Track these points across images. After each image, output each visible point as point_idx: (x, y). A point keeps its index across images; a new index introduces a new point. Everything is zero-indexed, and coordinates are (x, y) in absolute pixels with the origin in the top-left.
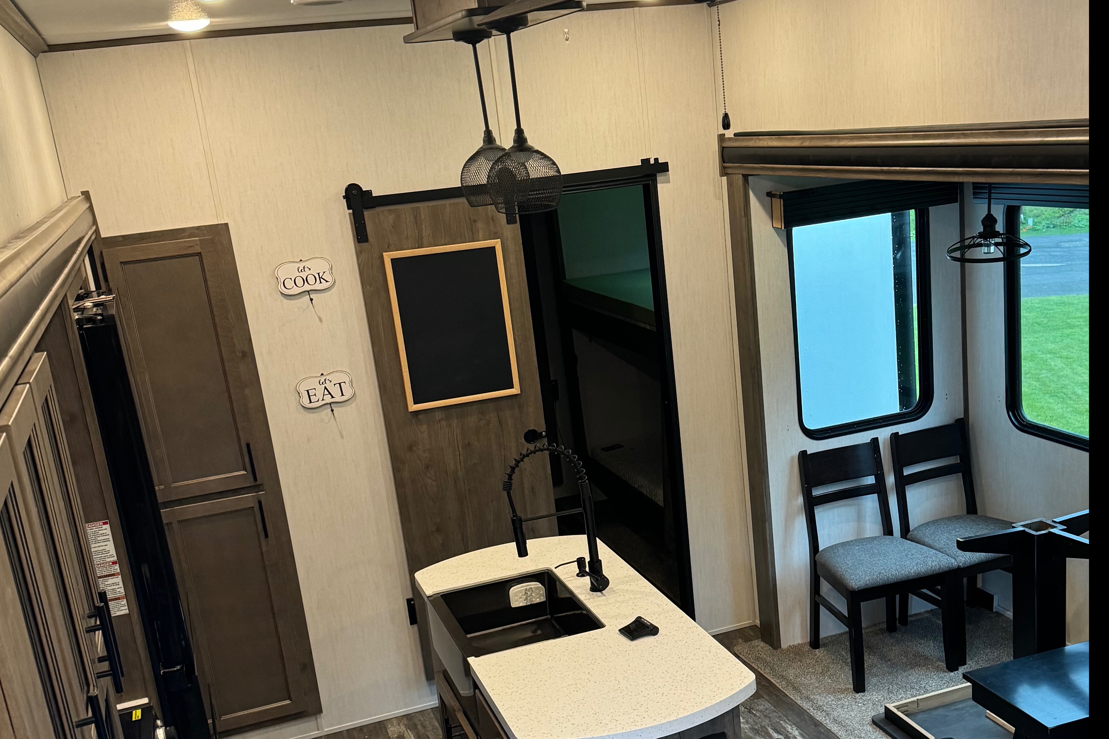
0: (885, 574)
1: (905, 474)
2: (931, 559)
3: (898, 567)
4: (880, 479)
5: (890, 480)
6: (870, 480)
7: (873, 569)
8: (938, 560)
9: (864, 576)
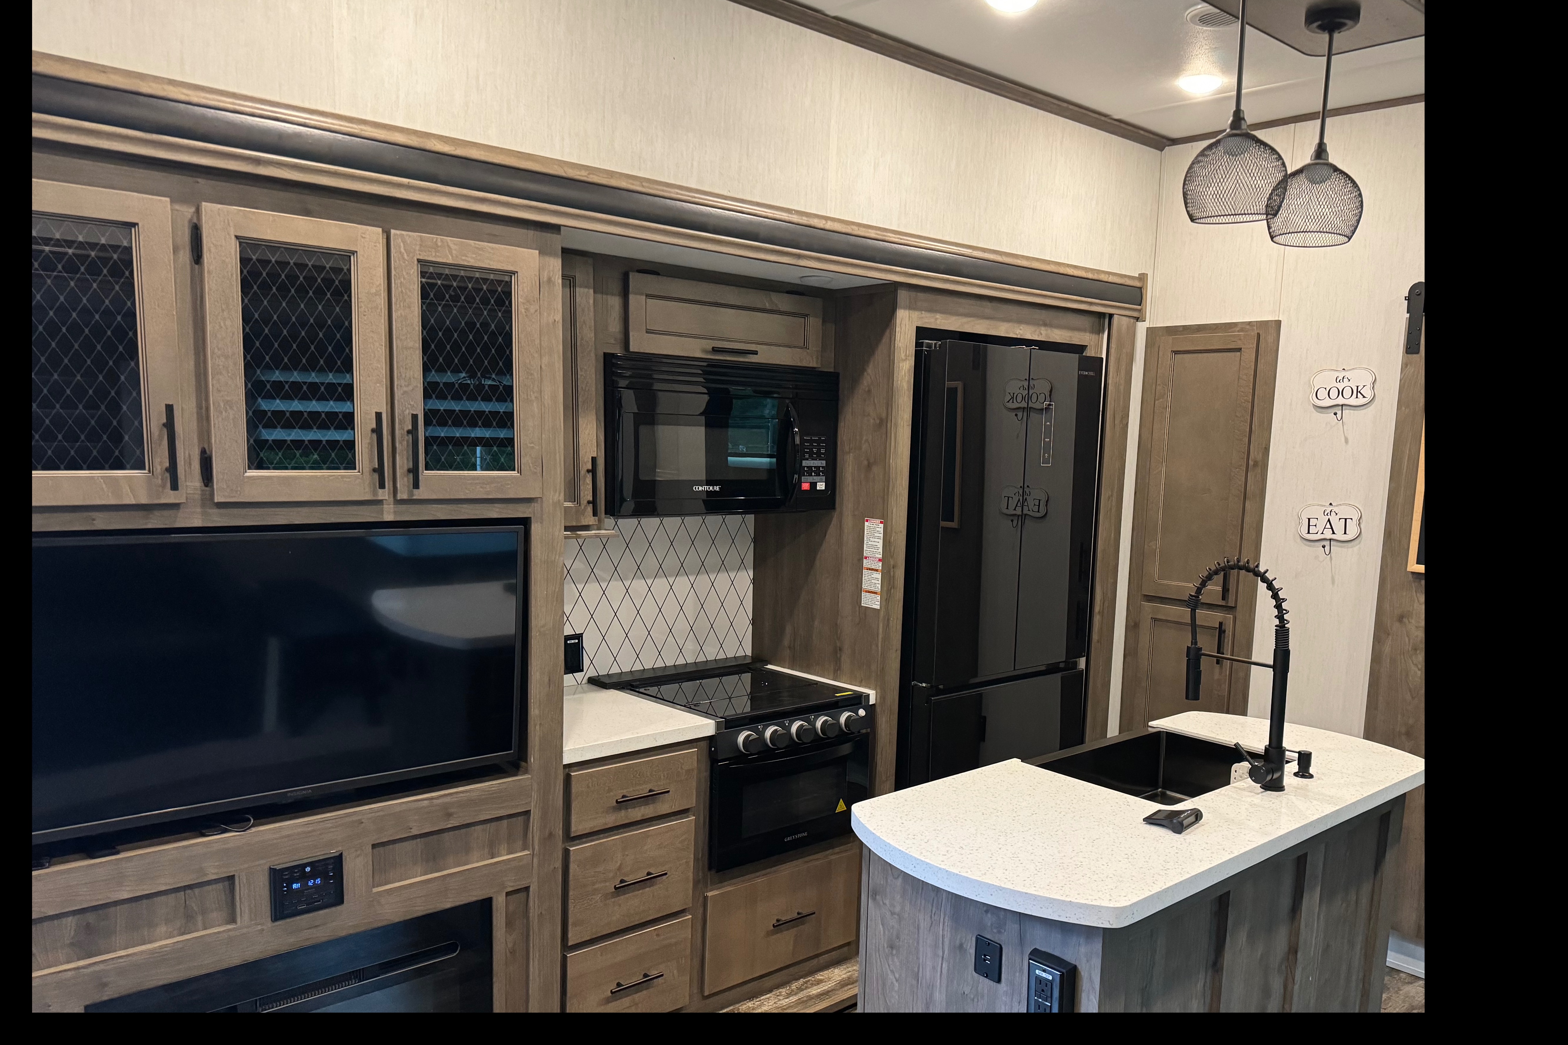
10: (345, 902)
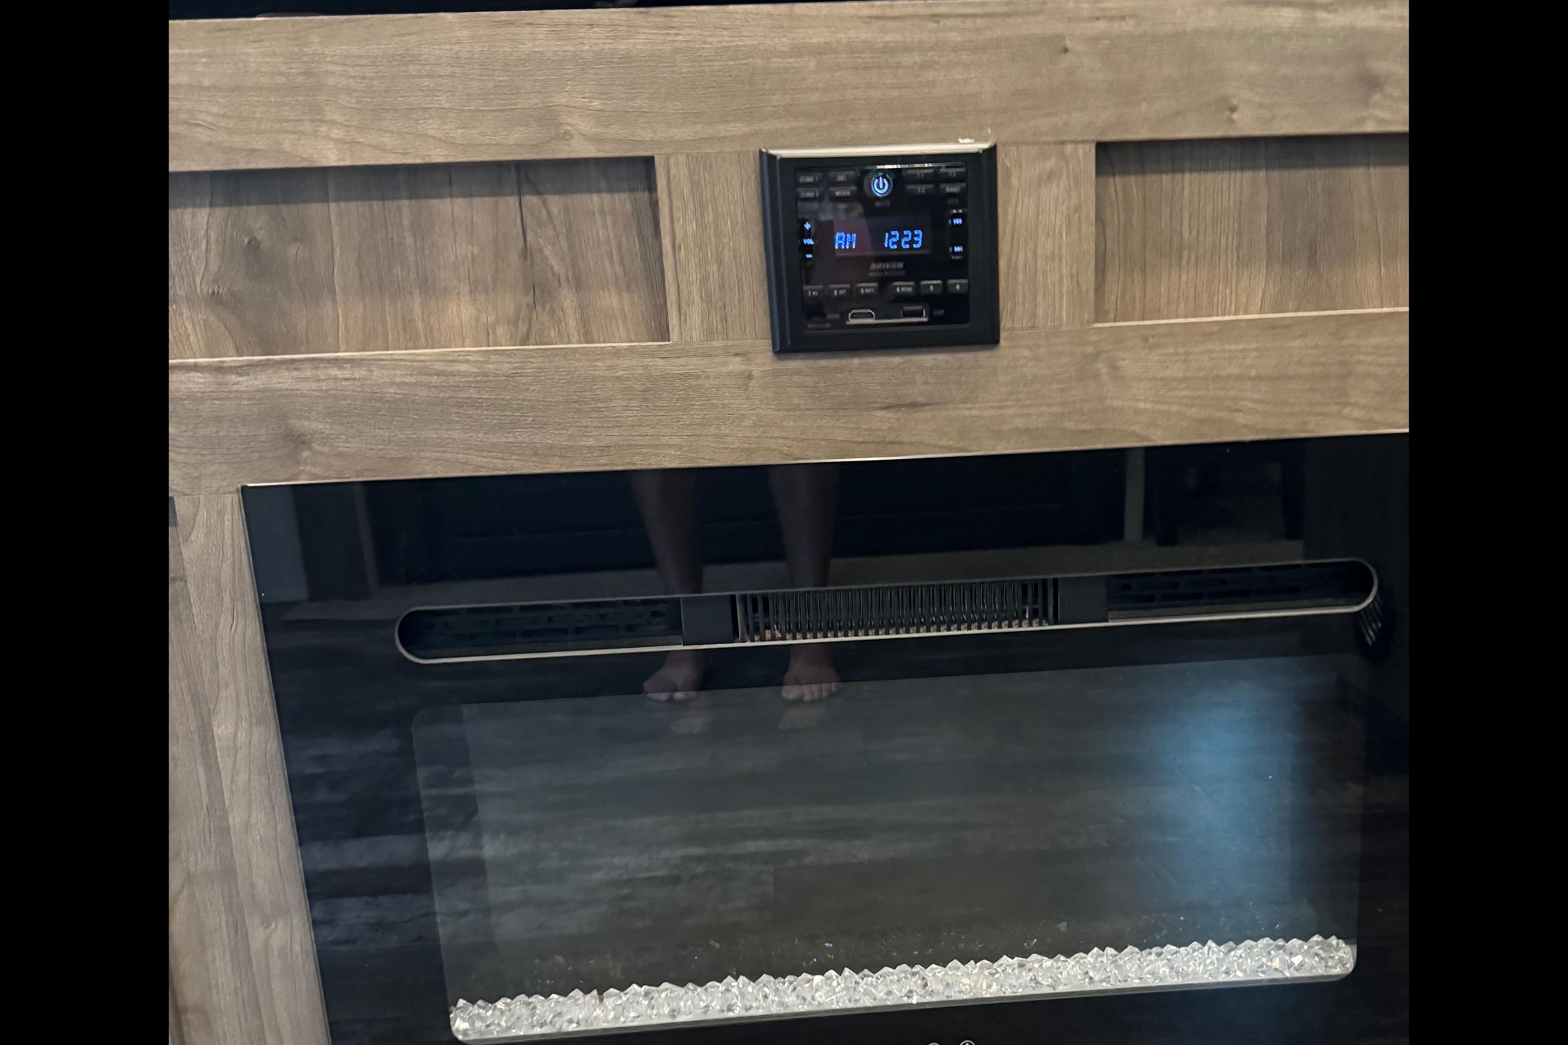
10: (1003, 342)
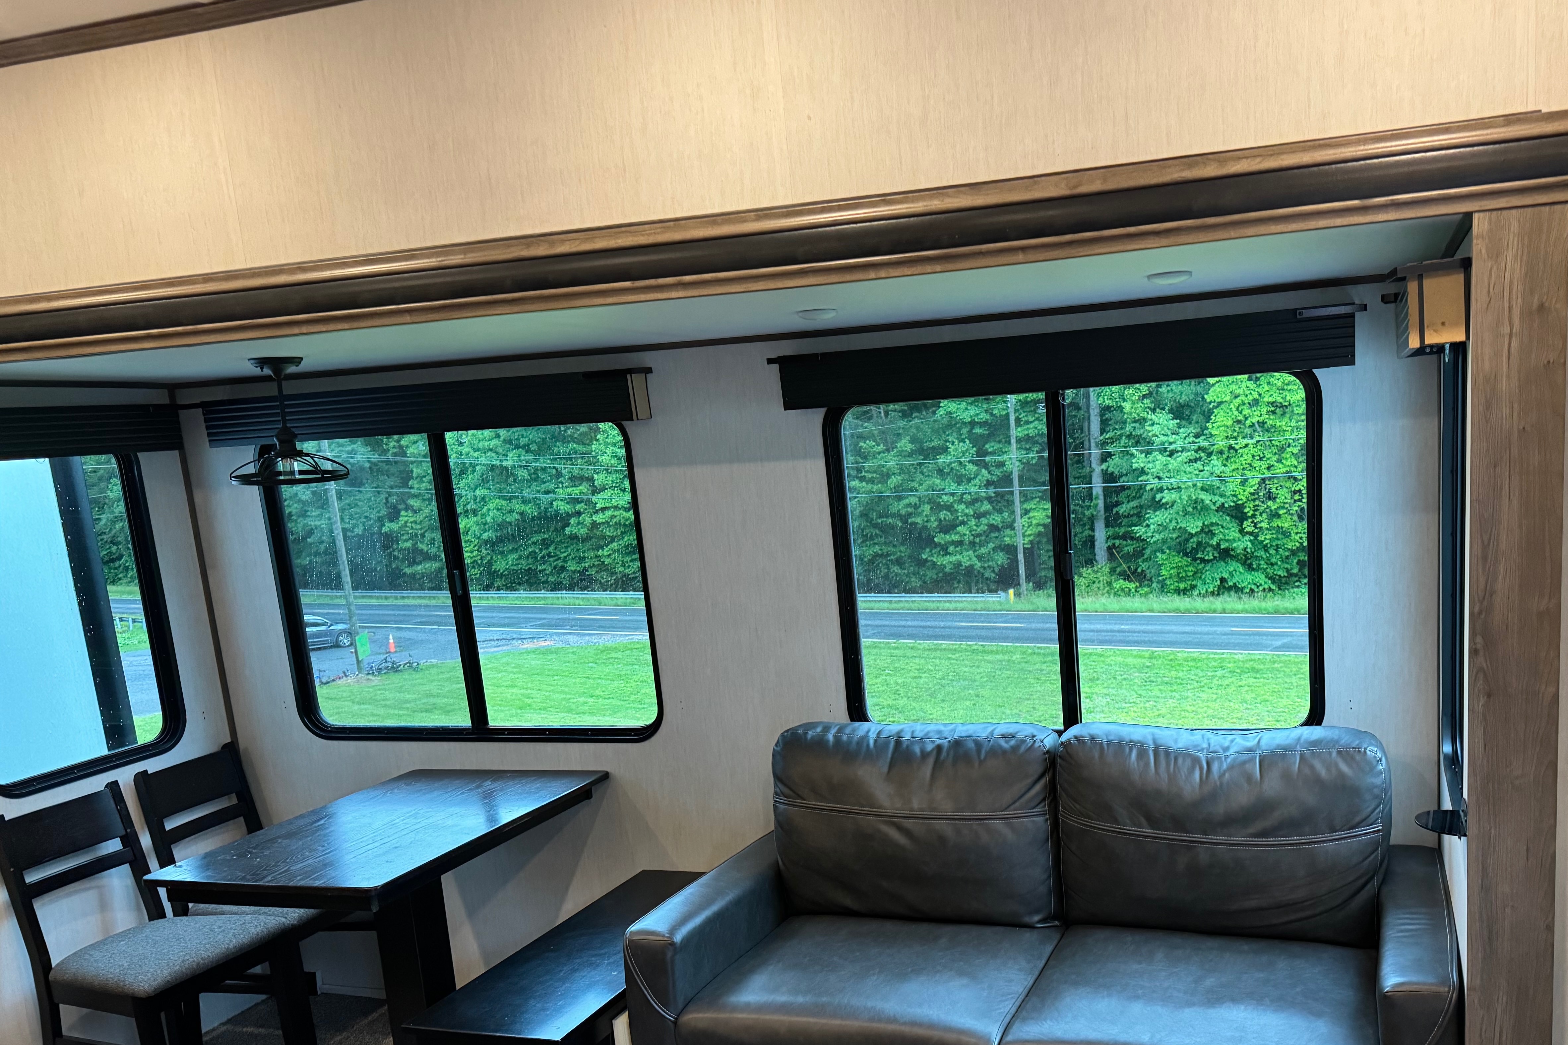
0: (191, 960)
1: (167, 828)
2: (252, 925)
3: (207, 946)
4: (130, 840)
5: (146, 841)
6: (114, 846)
7: (170, 959)
8: (262, 924)
9: (159, 972)
